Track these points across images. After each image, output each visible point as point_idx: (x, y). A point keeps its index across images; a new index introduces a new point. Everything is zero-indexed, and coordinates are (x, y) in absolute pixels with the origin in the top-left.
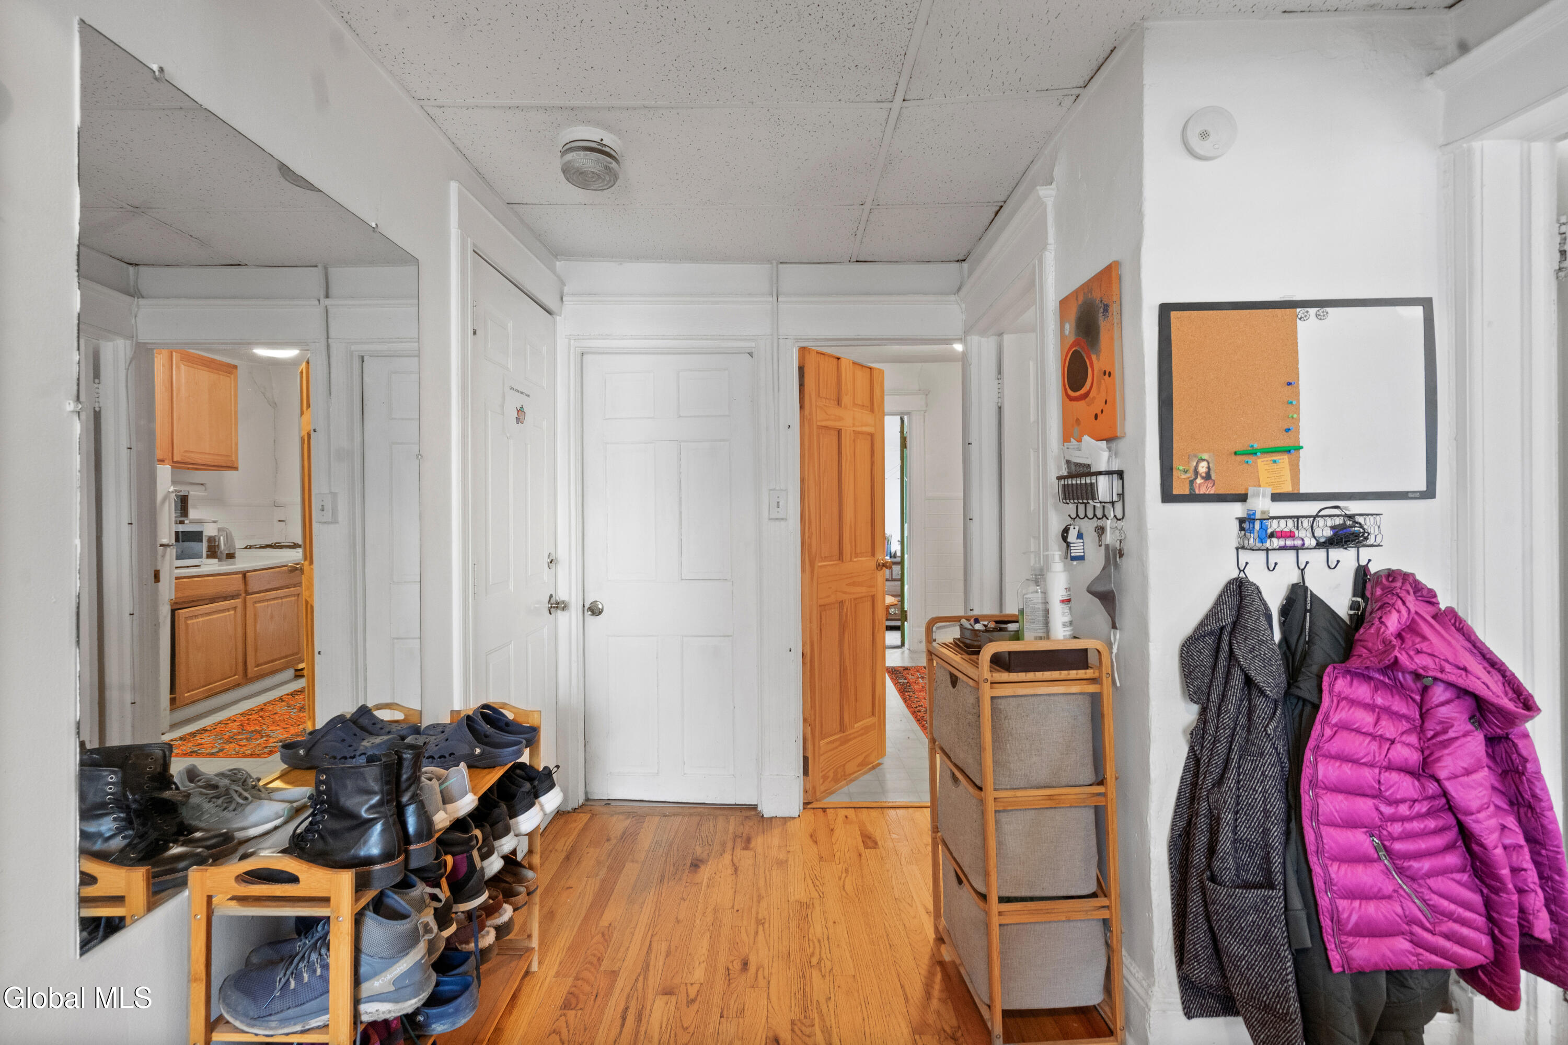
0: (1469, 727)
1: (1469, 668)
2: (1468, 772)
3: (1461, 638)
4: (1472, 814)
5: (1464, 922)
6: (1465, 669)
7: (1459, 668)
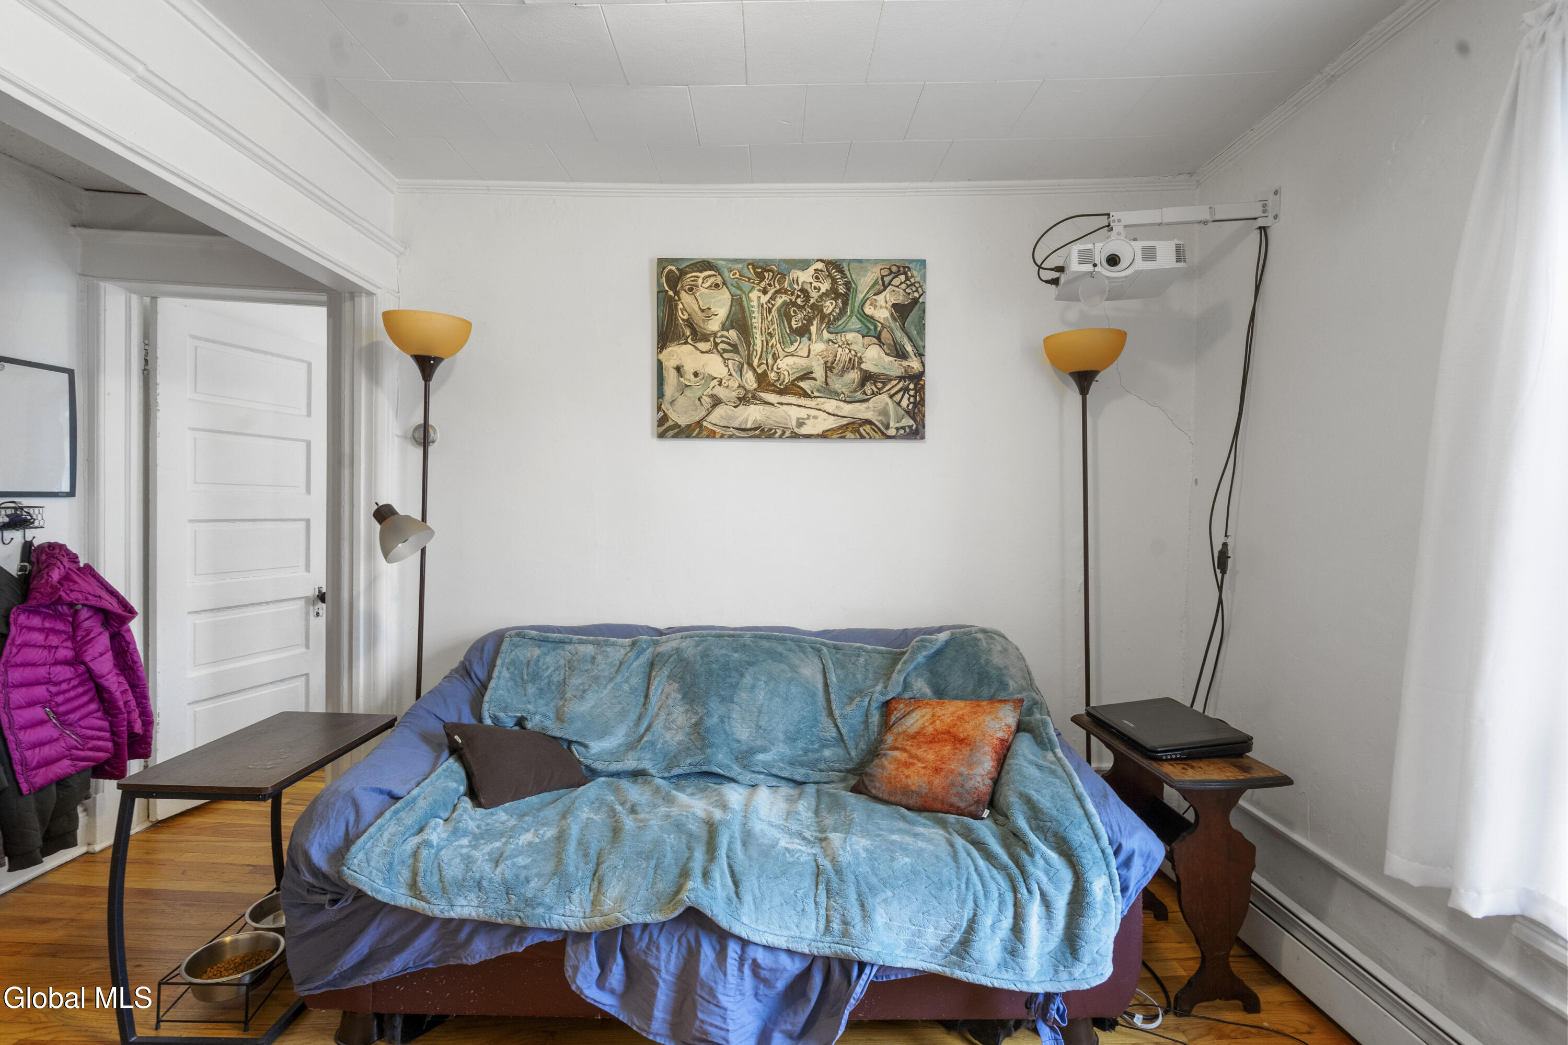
0: (102, 630)
1: (102, 596)
2: (101, 655)
3: (94, 580)
4: (104, 676)
5: (99, 738)
6: (100, 597)
7: (96, 596)
